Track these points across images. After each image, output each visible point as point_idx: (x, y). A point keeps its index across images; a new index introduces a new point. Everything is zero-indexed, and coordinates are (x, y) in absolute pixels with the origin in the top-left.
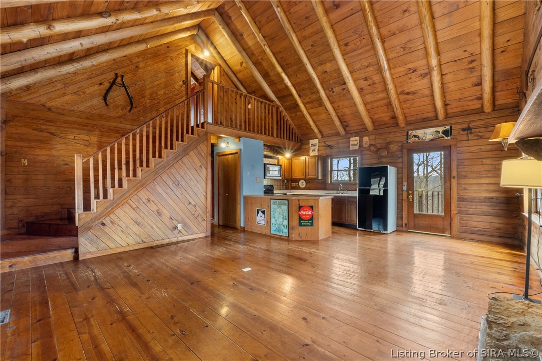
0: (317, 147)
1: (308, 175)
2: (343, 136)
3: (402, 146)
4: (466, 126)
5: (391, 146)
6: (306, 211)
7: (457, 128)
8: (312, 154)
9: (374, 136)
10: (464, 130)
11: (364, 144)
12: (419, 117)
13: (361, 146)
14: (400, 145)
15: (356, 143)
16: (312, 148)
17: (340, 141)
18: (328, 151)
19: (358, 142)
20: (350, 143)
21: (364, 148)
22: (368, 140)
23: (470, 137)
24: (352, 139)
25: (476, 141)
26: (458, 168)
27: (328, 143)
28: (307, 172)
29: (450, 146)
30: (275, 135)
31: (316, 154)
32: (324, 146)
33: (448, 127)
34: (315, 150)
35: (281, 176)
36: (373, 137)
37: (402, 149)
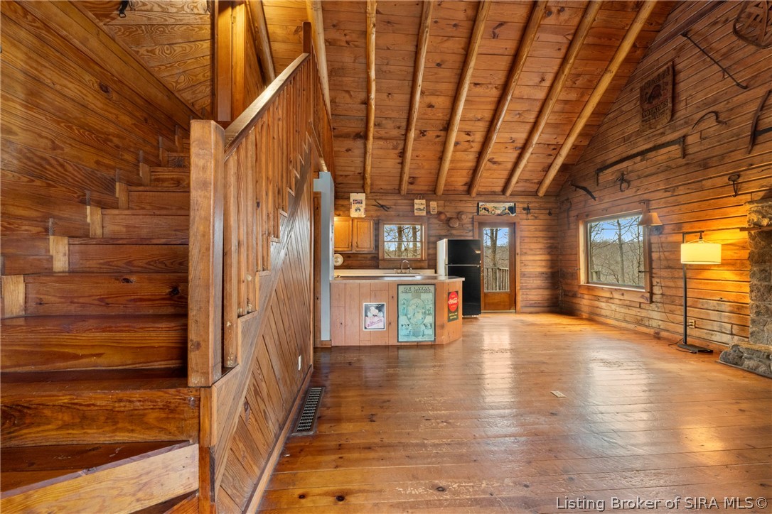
0: (364, 205)
1: (357, 246)
2: (404, 195)
3: (473, 218)
4: (525, 206)
5: (464, 217)
7: (519, 206)
8: (354, 214)
9: (444, 202)
10: (524, 209)
11: (431, 210)
12: (489, 189)
13: (428, 212)
14: (471, 216)
15: (422, 207)
16: (354, 207)
17: (400, 201)
18: (382, 213)
19: (425, 206)
20: (413, 206)
21: (432, 215)
22: (436, 206)
23: (530, 217)
24: (416, 201)
25: (533, 221)
26: (520, 245)
27: (381, 202)
28: (355, 241)
29: (515, 223)
31: (363, 215)
32: (375, 205)
33: (512, 204)
34: (360, 210)
36: (441, 203)
37: (473, 220)
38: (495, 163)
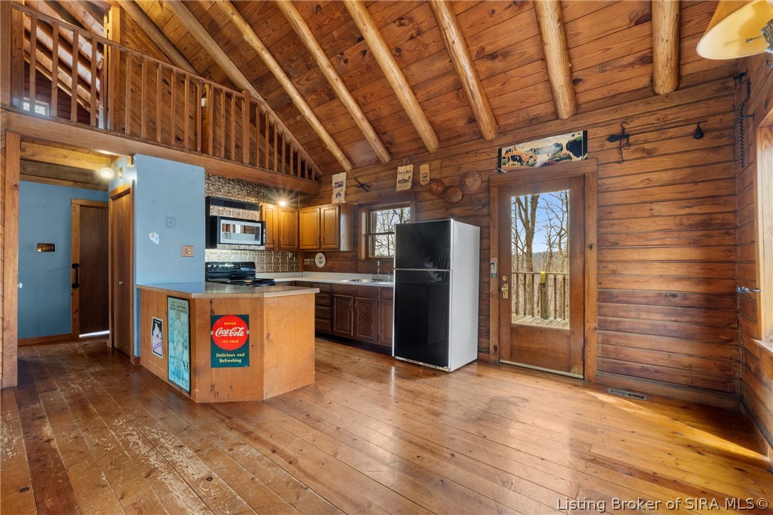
0: (344, 188)
1: (324, 243)
2: (386, 164)
3: (489, 181)
4: (616, 129)
5: (469, 181)
6: (230, 327)
7: (598, 135)
8: (335, 200)
9: (439, 161)
10: (612, 138)
11: (421, 179)
12: (523, 115)
13: (415, 183)
14: (485, 178)
15: (406, 177)
16: (336, 191)
17: (382, 174)
18: (363, 196)
19: (411, 174)
20: (396, 178)
21: (422, 186)
22: (428, 171)
23: (627, 154)
24: (400, 169)
25: (639, 163)
26: (599, 226)
27: (362, 180)
28: (322, 236)
29: (584, 176)
31: (342, 200)
32: (356, 186)
33: (578, 135)
34: (340, 194)
35: (262, 244)
36: (436, 163)
37: (489, 187)
38: (493, 56)
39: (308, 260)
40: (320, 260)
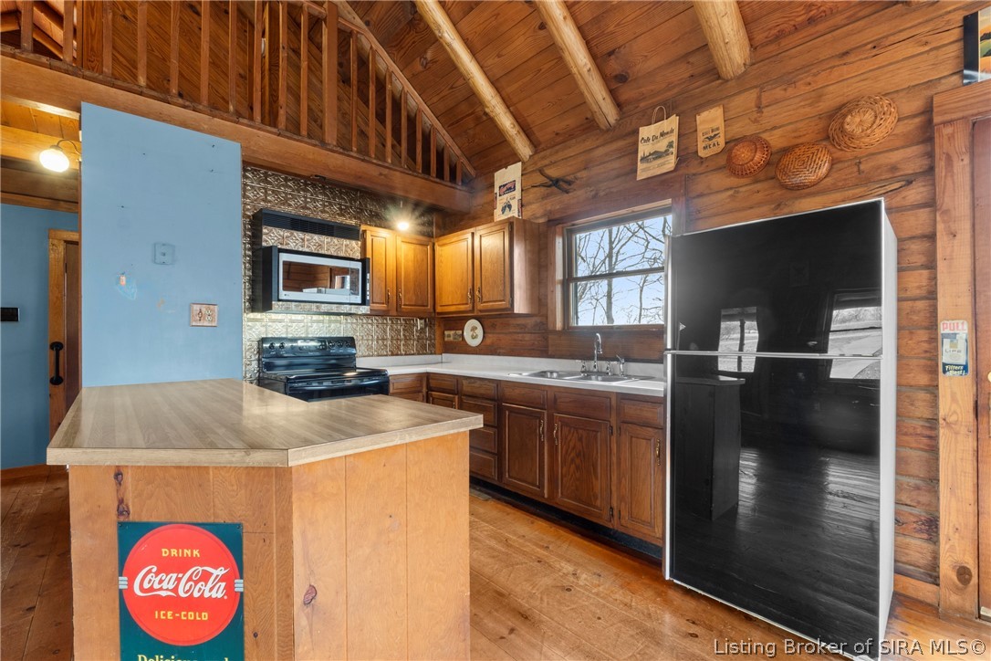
0: (517, 193)
1: (481, 299)
2: (610, 129)
3: (928, 110)
5: (856, 122)
6: (180, 566)
8: (499, 216)
9: (753, 95)
11: (701, 145)
13: (686, 155)
14: (914, 105)
15: (662, 145)
16: (501, 201)
17: (601, 151)
18: (557, 202)
19: (674, 138)
21: (702, 160)
22: (720, 123)
24: (645, 132)
27: (554, 172)
28: (477, 285)
30: (331, 136)
31: (514, 213)
32: (543, 185)
34: (510, 206)
35: (364, 302)
36: (747, 100)
37: (929, 125)
39: (452, 333)
40: (473, 333)
